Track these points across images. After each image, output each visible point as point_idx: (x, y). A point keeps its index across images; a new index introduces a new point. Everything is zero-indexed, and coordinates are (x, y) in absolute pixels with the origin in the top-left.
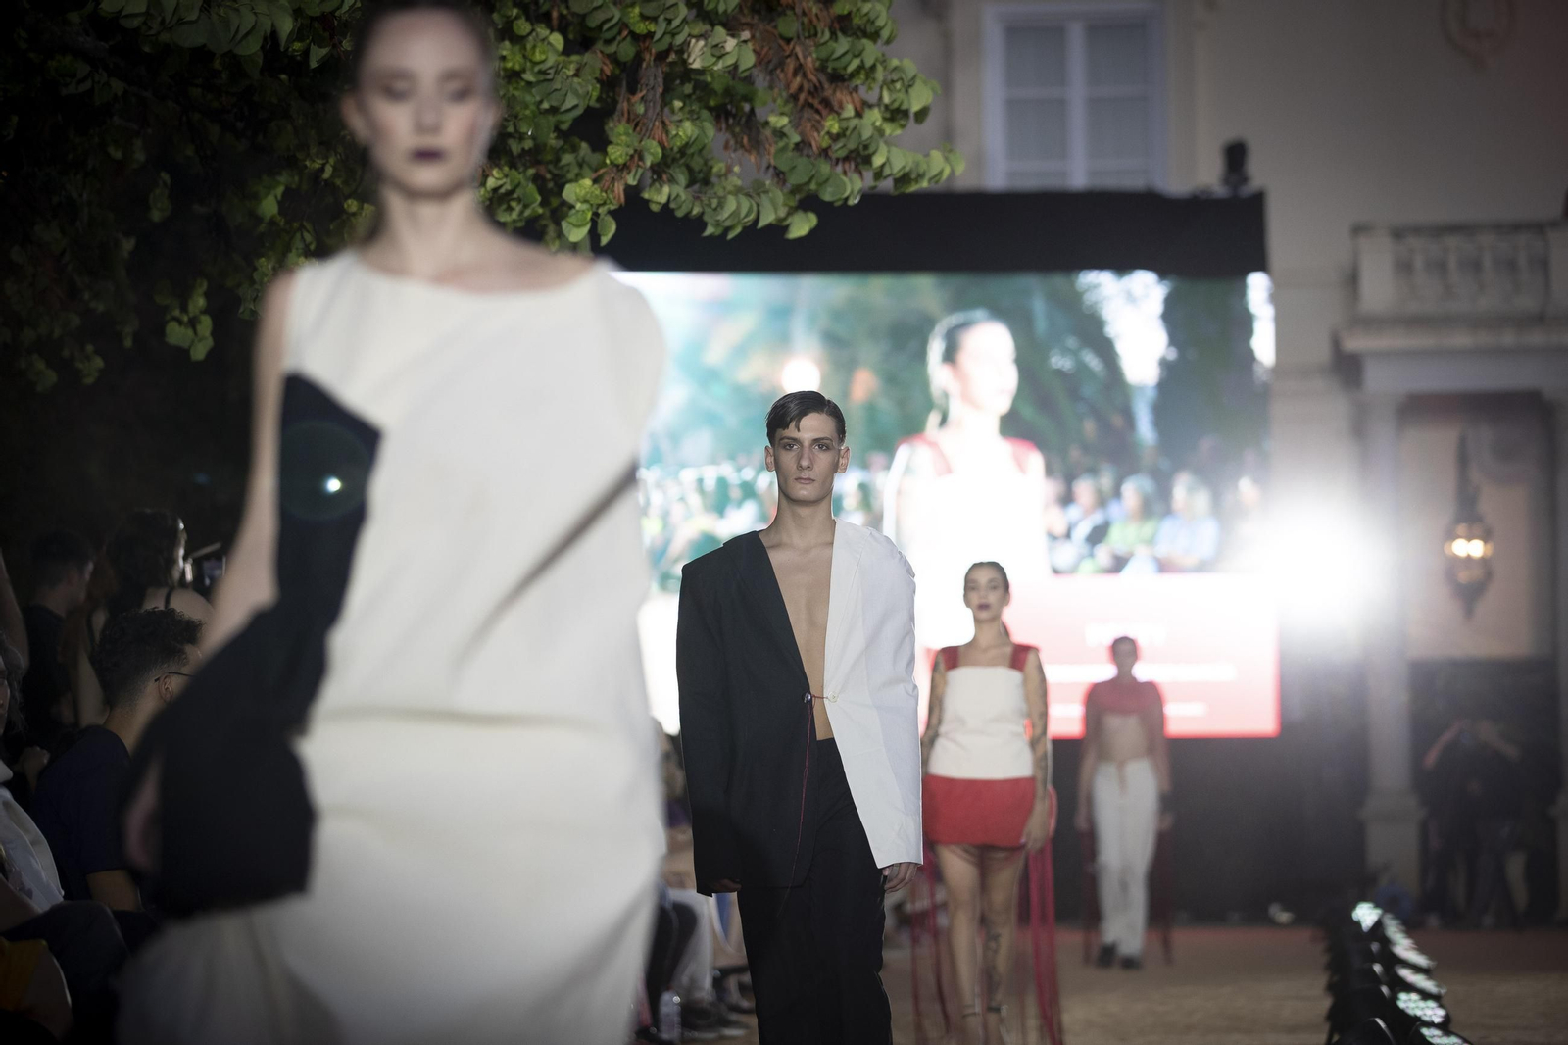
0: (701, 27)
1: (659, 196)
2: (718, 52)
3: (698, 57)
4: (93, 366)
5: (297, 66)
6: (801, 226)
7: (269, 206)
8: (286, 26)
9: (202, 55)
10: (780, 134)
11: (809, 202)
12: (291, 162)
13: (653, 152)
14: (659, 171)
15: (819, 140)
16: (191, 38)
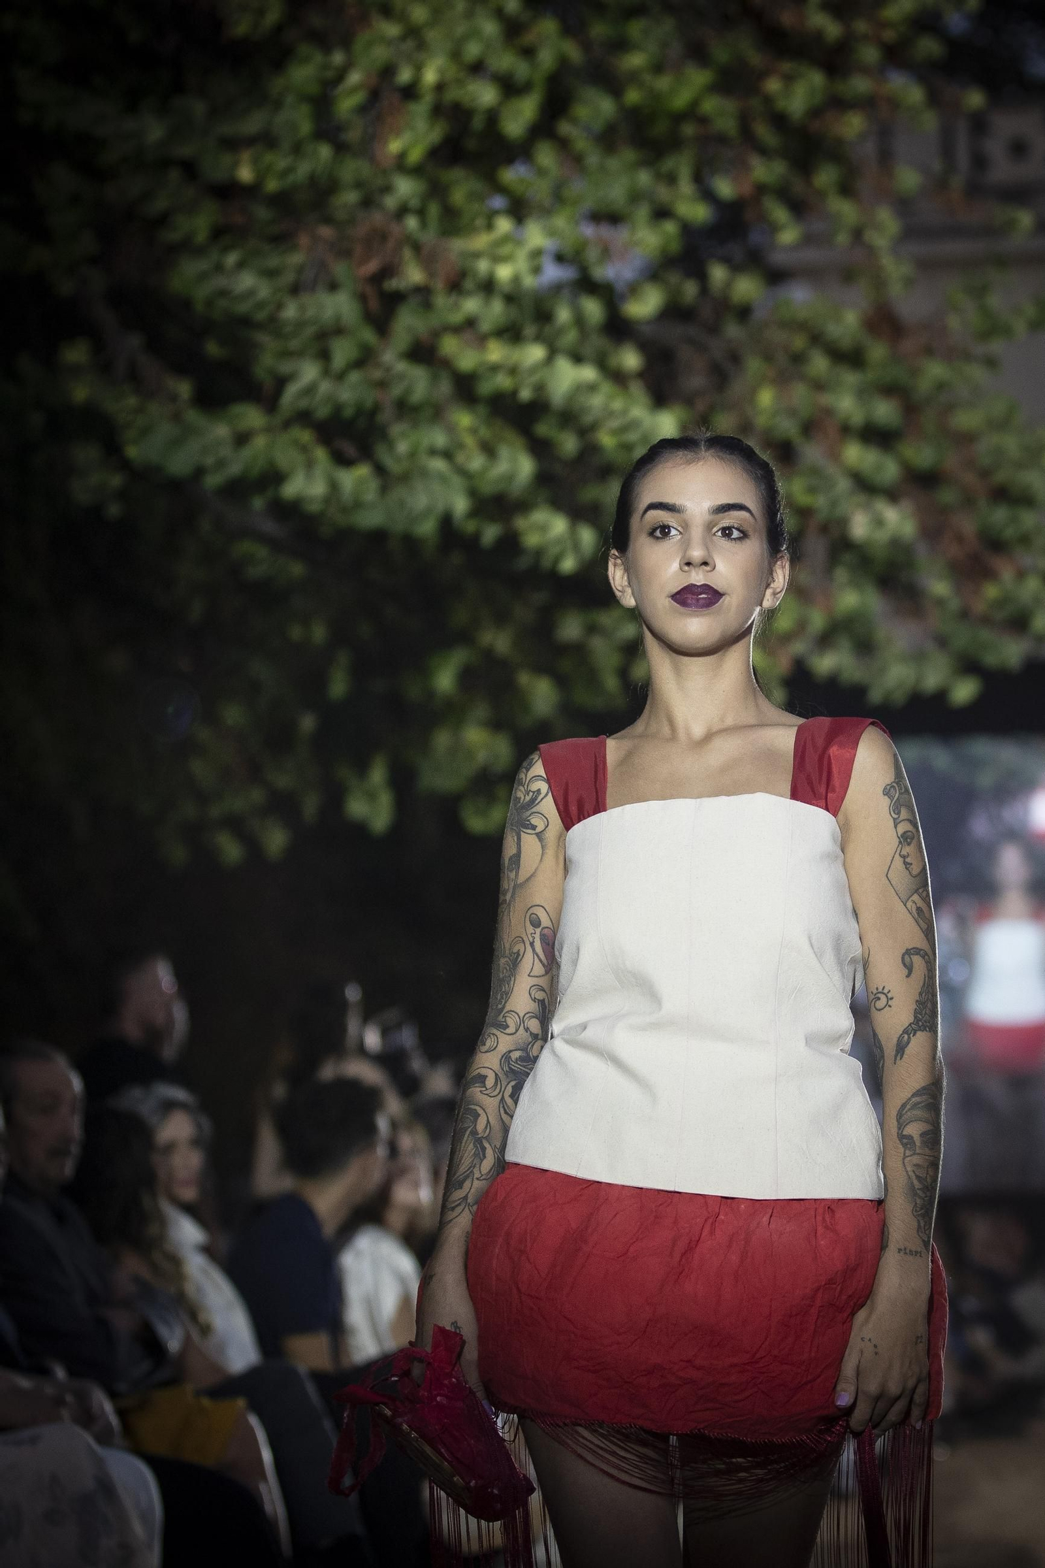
0: (861, 498)
1: (826, 663)
2: (879, 522)
3: (860, 527)
4: (276, 840)
5: (471, 544)
6: (964, 691)
7: (445, 680)
8: (460, 505)
9: (378, 537)
10: (940, 602)
11: (969, 666)
12: (465, 637)
13: (818, 620)
14: (825, 640)
15: (979, 607)
16: (370, 519)
